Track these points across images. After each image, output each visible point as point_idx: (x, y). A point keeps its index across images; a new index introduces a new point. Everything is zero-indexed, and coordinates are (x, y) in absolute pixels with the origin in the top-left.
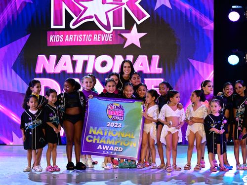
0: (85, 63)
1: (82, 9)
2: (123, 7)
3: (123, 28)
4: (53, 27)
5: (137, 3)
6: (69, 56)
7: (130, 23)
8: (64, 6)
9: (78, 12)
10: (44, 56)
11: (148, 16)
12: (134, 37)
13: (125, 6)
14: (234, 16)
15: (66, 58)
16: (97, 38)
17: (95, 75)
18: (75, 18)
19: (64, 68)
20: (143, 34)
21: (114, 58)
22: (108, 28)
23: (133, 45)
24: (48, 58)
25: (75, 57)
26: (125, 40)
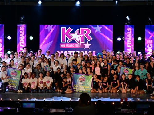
0: (72, 53)
2: (84, 36)
4: (62, 42)
6: (67, 52)
7: (86, 41)
8: (65, 36)
10: (59, 51)
11: (92, 39)
13: (85, 36)
14: (119, 39)
16: (76, 46)
18: (69, 39)
20: (90, 45)
23: (87, 48)
25: (69, 52)
26: (85, 46)
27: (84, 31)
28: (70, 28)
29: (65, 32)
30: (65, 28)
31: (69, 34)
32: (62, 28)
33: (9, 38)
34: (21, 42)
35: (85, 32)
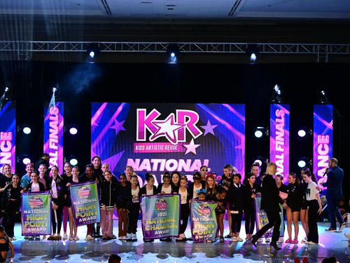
0: (159, 164)
1: (158, 128)
2: (185, 127)
3: (185, 141)
4: (138, 140)
5: (194, 125)
6: (148, 160)
7: (189, 138)
8: (146, 126)
9: (155, 130)
10: (132, 160)
11: (201, 133)
12: (192, 147)
13: (186, 126)
14: (258, 134)
15: (146, 161)
16: (167, 148)
17: (166, 172)
18: (153, 134)
19: (145, 168)
20: (198, 146)
21: (178, 161)
22: (174, 141)
23: (191, 153)
24: (134, 161)
25: (153, 160)
26: (186, 149)
27: (185, 116)
28: (154, 110)
29: (146, 118)
30: (145, 110)
31: (154, 123)
32: (138, 110)
33: (27, 131)
34: (51, 140)
35: (187, 119)
